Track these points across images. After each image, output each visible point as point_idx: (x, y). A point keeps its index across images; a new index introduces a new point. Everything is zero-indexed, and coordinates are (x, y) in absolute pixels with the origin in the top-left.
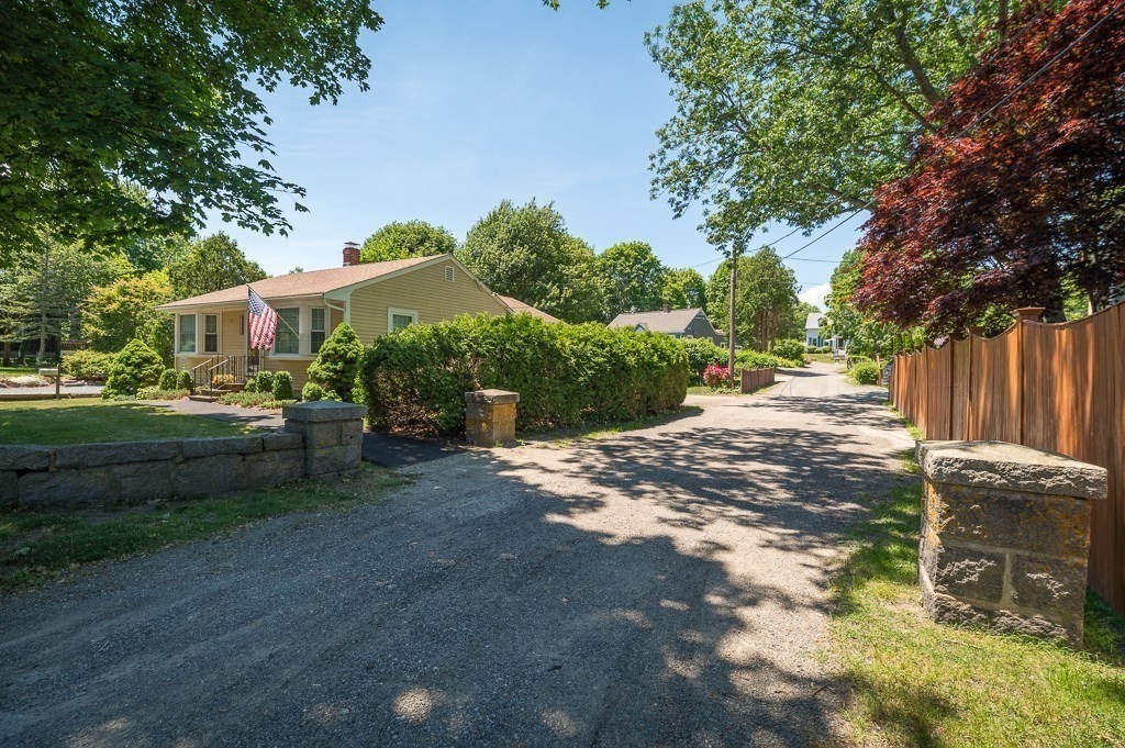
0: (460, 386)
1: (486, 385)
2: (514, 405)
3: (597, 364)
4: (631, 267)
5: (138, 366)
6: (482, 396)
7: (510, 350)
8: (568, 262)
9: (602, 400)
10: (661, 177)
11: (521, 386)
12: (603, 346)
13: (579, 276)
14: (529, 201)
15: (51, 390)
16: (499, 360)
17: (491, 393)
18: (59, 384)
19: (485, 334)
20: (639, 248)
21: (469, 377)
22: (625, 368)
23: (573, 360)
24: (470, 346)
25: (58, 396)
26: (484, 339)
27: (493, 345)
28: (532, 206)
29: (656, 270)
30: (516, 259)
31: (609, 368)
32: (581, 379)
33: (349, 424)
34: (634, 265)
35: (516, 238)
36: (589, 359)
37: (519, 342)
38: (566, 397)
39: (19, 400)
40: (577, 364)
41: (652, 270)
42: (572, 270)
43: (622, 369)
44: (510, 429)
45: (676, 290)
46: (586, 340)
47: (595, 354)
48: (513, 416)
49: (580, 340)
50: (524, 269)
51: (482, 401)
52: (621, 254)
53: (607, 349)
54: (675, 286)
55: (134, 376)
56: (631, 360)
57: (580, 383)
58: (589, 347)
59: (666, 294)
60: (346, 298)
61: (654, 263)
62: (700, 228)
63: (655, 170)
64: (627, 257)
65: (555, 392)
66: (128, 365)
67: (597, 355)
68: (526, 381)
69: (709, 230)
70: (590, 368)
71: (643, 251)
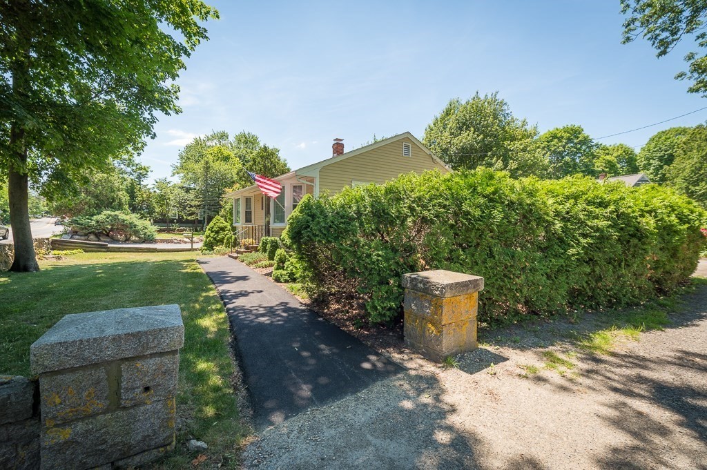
0: (397, 263)
1: (434, 262)
2: (476, 295)
3: (597, 229)
4: (564, 147)
5: (217, 232)
6: (425, 281)
7: (469, 213)
8: (513, 139)
9: (599, 279)
10: (639, 16)
11: (484, 262)
12: (603, 204)
13: (524, 150)
14: (474, 95)
15: (188, 246)
16: (452, 226)
17: (441, 277)
18: (192, 242)
19: (433, 192)
20: (572, 130)
21: (410, 250)
22: (639, 234)
23: (558, 226)
24: (411, 209)
25: (191, 250)
26: (431, 200)
27: (445, 207)
28: (476, 98)
29: (588, 147)
30: (464, 141)
31: (615, 234)
32: (571, 251)
33: (139, 364)
34: (567, 143)
35: (464, 126)
36: (582, 223)
37: (482, 200)
38: (549, 277)
39: (173, 251)
40: (565, 230)
41: (584, 147)
42: (518, 145)
43: (633, 236)
44: (469, 331)
45: (609, 162)
46: (576, 197)
47: (591, 216)
48: (474, 313)
49: (568, 198)
50: (472, 148)
51: (426, 289)
52: (554, 137)
53: (612, 207)
54: (608, 157)
55: (215, 239)
56: (649, 223)
57: (569, 257)
58: (580, 207)
59: (599, 165)
60: (316, 174)
61: (586, 141)
62: (681, 75)
63: (630, 11)
64: (560, 139)
65: (533, 270)
66: (212, 232)
67: (597, 217)
68: (491, 256)
69: (696, 75)
70: (585, 236)
71: (575, 132)
